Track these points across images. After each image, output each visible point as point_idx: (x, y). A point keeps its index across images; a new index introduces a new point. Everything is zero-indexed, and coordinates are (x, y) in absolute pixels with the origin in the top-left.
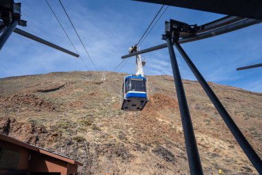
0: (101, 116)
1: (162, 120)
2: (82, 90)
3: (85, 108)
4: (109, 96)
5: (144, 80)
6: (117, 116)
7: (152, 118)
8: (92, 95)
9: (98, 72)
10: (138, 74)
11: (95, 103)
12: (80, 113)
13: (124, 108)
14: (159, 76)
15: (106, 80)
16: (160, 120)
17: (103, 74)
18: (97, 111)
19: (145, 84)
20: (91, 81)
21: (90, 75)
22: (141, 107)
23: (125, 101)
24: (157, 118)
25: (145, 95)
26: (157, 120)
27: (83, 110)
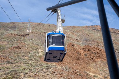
0: (26, 71)
1: (93, 74)
2: (5, 44)
3: (8, 62)
4: (36, 49)
5: (63, 36)
6: (45, 70)
7: (82, 72)
8: (17, 48)
9: (23, 23)
10: (57, 31)
11: (21, 57)
12: (3, 68)
13: (47, 59)
14: (89, 27)
15: (32, 32)
16: (91, 74)
17: (29, 26)
18: (23, 65)
19: (63, 39)
20: (16, 33)
21: (14, 26)
22: (61, 59)
23: (47, 53)
24: (88, 72)
25: (64, 48)
26: (88, 74)
27: (6, 65)
